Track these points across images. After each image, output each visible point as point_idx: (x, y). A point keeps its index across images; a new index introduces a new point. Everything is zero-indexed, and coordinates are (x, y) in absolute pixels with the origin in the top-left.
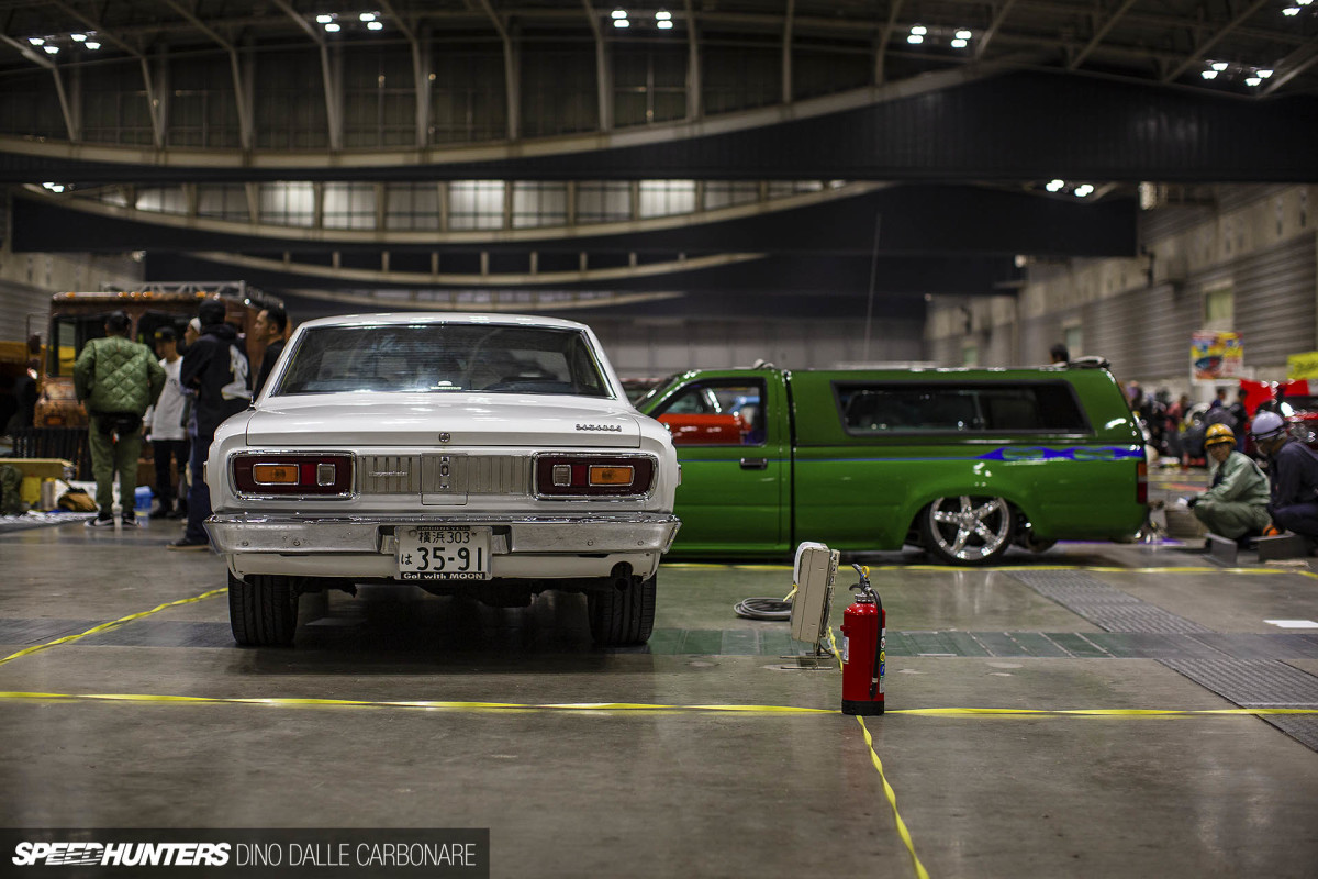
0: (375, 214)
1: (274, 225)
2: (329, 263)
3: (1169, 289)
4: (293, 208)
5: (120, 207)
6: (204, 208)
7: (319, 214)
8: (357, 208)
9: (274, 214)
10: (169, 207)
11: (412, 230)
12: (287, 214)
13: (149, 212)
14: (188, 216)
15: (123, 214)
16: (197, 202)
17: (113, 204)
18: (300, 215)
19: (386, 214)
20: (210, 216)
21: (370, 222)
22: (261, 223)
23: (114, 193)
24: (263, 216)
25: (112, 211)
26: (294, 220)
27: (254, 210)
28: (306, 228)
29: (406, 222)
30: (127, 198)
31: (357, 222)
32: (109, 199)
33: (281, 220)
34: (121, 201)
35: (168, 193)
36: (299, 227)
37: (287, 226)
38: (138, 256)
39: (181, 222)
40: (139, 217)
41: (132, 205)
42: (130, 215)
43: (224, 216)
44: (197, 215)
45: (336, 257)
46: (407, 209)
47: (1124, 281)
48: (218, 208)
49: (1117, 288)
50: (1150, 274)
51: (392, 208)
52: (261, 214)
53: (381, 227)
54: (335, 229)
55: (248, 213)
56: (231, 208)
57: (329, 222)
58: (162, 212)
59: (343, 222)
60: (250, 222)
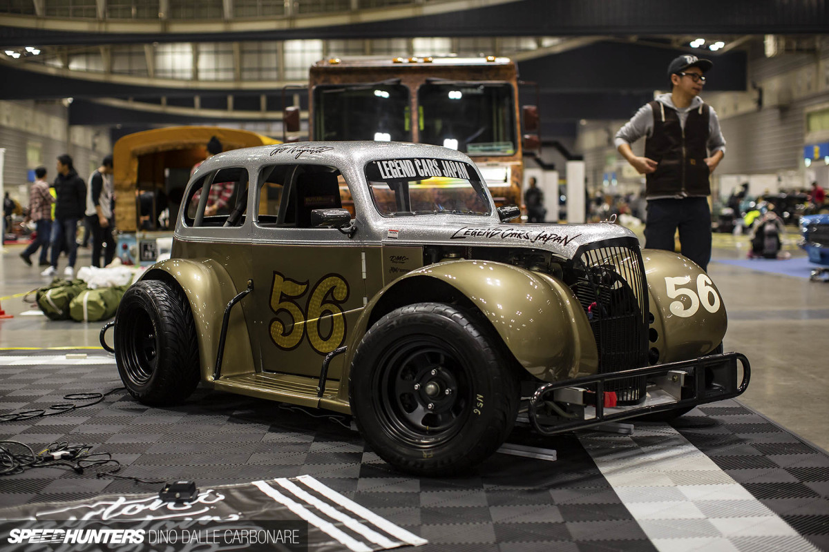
0: (234, 70)
1: (165, 78)
2: (191, 105)
3: (777, 112)
4: (178, 66)
5: (58, 68)
6: (117, 68)
7: (196, 71)
8: (221, 66)
9: (164, 71)
10: (92, 67)
11: (260, 80)
12: (173, 71)
13: (78, 71)
14: (105, 73)
15: (61, 73)
16: (112, 63)
17: (53, 67)
18: (182, 71)
19: (242, 70)
20: (121, 73)
21: (230, 75)
22: (156, 77)
23: (54, 58)
24: (156, 73)
25: (52, 71)
26: (178, 75)
27: (151, 69)
28: (187, 80)
29: (255, 75)
30: (63, 61)
31: (222, 76)
32: (50, 63)
33: (169, 75)
34: (59, 64)
35: (92, 58)
36: (182, 80)
37: (173, 79)
38: (68, 101)
39: (101, 78)
40: (72, 75)
41: (66, 66)
42: (65, 73)
43: (130, 73)
44: (112, 72)
45: (197, 101)
46: (255, 65)
47: (736, 107)
48: (125, 67)
49: (730, 112)
50: (760, 102)
51: (246, 65)
52: (156, 71)
53: (239, 79)
54: (207, 81)
55: (147, 71)
56: (135, 67)
57: (202, 76)
58: (87, 71)
59: (212, 76)
60: (148, 76)
